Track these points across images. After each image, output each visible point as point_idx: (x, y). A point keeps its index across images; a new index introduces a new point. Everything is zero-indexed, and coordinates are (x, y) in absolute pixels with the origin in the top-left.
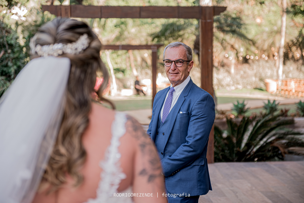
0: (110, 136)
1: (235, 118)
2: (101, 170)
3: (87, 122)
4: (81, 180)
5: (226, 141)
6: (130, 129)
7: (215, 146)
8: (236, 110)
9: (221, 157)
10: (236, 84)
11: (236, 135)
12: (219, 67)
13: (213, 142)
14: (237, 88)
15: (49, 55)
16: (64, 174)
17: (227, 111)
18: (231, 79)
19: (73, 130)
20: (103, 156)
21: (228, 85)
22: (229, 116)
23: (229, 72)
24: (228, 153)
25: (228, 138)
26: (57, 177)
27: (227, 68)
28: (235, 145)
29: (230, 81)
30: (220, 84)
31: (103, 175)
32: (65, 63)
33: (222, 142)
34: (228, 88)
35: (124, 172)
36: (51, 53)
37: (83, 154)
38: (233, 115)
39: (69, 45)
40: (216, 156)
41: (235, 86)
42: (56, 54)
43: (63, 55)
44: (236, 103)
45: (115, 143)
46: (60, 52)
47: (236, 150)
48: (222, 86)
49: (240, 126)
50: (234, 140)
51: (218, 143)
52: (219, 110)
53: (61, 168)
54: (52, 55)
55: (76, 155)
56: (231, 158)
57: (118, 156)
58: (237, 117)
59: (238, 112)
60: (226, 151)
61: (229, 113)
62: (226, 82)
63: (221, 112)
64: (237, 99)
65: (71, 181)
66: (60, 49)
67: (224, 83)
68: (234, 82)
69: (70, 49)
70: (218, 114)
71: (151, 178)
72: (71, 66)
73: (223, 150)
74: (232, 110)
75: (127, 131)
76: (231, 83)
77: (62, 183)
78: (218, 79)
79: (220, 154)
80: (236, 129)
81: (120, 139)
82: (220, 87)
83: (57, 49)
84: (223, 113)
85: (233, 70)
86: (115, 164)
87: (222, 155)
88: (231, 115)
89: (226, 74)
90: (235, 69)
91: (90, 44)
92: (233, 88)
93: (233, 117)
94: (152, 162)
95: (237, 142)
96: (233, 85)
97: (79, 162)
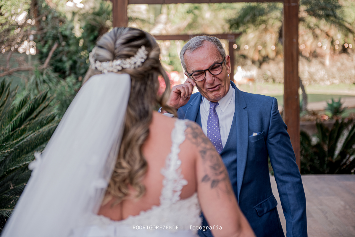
0: (170, 144)
1: (329, 120)
2: (163, 177)
3: (148, 132)
4: (144, 191)
5: (315, 150)
6: (190, 136)
7: (301, 155)
8: (331, 110)
9: (309, 168)
10: (332, 78)
11: (327, 142)
12: (311, 58)
13: (300, 150)
14: (332, 84)
15: (109, 71)
16: (127, 186)
17: (320, 111)
18: (326, 72)
19: (134, 143)
20: (164, 164)
21: (322, 80)
22: (322, 117)
23: (323, 64)
24: (318, 163)
25: (318, 146)
26: (120, 189)
27: (321, 60)
28: (327, 153)
29: (325, 75)
30: (312, 78)
31: (165, 182)
32: (125, 79)
33: (311, 151)
34: (322, 84)
35: (186, 178)
36: (111, 69)
37: (144, 165)
38: (327, 116)
39: (128, 60)
40: (303, 167)
41: (331, 80)
42: (115, 71)
43: (123, 70)
44: (330, 102)
45: (175, 150)
46: (120, 68)
47: (327, 160)
48: (315, 81)
49: (332, 130)
50: (325, 148)
51: (306, 151)
52: (310, 110)
53: (124, 181)
54: (112, 72)
55: (137, 166)
56: (321, 170)
57: (179, 163)
58: (331, 118)
59: (332, 113)
60: (316, 161)
61: (322, 114)
62: (319, 76)
63: (312, 112)
64: (332, 96)
65: (133, 193)
66: (119, 65)
67: (317, 77)
68: (329, 76)
69: (128, 64)
70: (309, 115)
71: (214, 183)
72: (131, 80)
73: (312, 160)
74: (325, 110)
75: (187, 138)
76: (326, 76)
77: (126, 195)
78: (310, 73)
79: (308, 165)
80: (327, 134)
81: (180, 146)
82: (312, 82)
83: (116, 65)
84: (314, 113)
85: (327, 62)
86: (177, 170)
87: (310, 166)
88: (325, 116)
89: (319, 67)
90: (330, 60)
91: (148, 55)
92: (328, 83)
93: (326, 118)
94: (213, 168)
95: (329, 150)
96: (328, 80)
97: (141, 172)
